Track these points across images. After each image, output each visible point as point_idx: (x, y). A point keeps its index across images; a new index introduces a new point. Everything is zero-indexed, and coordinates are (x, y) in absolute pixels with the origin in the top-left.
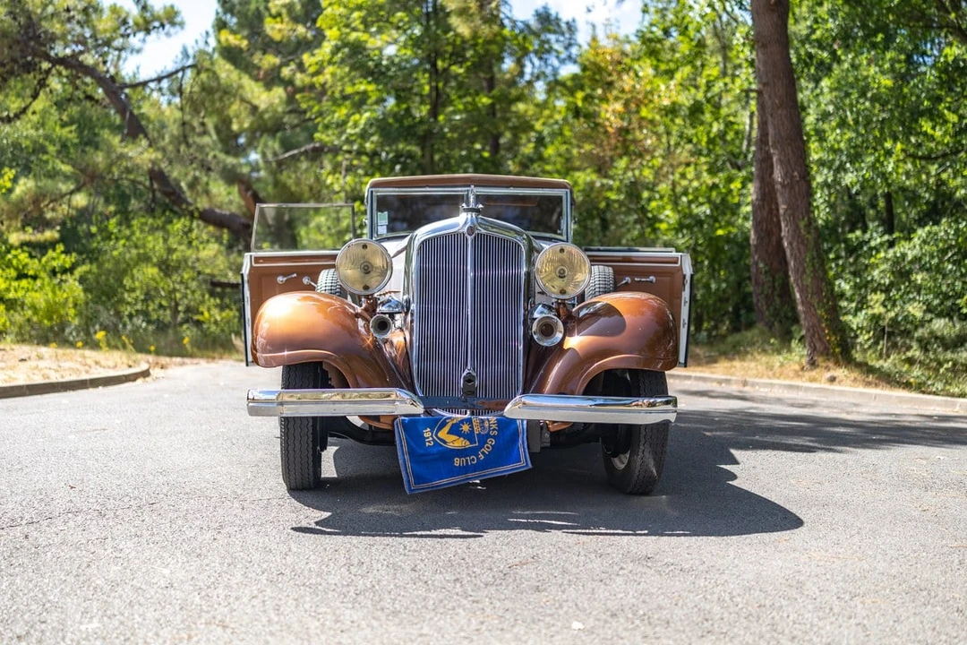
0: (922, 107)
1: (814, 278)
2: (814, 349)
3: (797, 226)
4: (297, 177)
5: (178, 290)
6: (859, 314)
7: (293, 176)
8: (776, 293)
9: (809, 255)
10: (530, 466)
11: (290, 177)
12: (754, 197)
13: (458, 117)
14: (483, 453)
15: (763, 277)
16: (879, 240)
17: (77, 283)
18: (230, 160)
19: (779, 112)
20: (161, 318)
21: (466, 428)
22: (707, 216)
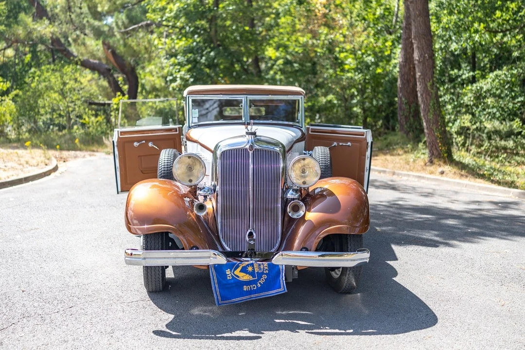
0: (496, 5)
1: (434, 114)
2: (432, 154)
3: (426, 85)
4: (137, 41)
5: (70, 107)
6: (456, 123)
7: (135, 41)
8: (411, 115)
9: (432, 102)
10: (286, 291)
11: (133, 42)
12: (401, 60)
13: (231, 8)
14: (260, 283)
15: (404, 106)
16: (467, 75)
17: (11, 102)
18: (97, 23)
19: (419, 19)
20: (61, 122)
21: (250, 269)
22: (372, 63)
